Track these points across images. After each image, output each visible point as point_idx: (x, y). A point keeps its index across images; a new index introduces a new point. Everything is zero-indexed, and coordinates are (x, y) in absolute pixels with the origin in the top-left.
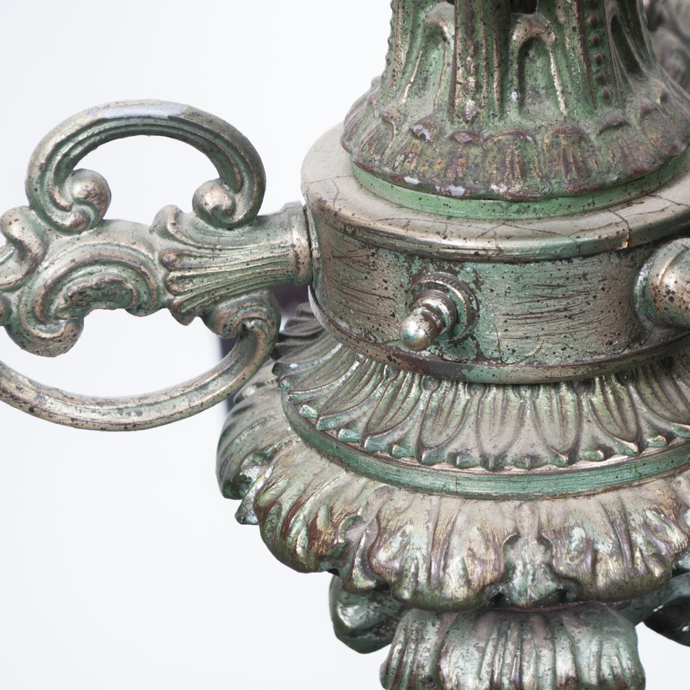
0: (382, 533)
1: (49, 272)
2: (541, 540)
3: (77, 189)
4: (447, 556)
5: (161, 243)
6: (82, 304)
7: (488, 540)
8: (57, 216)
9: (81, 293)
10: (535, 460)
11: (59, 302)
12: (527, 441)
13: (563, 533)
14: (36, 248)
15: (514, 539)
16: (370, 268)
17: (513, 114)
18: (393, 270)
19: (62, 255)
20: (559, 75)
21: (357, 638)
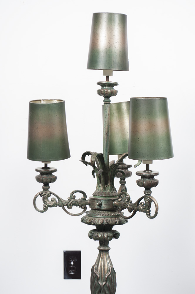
0: (94, 220)
1: (71, 202)
2: (106, 220)
3: (74, 196)
4: (99, 221)
5: (79, 201)
6: (73, 205)
7: (102, 220)
8: (72, 198)
9: (73, 203)
10: (106, 215)
11: (71, 204)
12: (105, 214)
13: (108, 220)
14: (70, 200)
15: (104, 220)
16: (94, 202)
17: (105, 191)
18: (96, 201)
19: (72, 200)
20: (108, 189)
21: (91, 237)
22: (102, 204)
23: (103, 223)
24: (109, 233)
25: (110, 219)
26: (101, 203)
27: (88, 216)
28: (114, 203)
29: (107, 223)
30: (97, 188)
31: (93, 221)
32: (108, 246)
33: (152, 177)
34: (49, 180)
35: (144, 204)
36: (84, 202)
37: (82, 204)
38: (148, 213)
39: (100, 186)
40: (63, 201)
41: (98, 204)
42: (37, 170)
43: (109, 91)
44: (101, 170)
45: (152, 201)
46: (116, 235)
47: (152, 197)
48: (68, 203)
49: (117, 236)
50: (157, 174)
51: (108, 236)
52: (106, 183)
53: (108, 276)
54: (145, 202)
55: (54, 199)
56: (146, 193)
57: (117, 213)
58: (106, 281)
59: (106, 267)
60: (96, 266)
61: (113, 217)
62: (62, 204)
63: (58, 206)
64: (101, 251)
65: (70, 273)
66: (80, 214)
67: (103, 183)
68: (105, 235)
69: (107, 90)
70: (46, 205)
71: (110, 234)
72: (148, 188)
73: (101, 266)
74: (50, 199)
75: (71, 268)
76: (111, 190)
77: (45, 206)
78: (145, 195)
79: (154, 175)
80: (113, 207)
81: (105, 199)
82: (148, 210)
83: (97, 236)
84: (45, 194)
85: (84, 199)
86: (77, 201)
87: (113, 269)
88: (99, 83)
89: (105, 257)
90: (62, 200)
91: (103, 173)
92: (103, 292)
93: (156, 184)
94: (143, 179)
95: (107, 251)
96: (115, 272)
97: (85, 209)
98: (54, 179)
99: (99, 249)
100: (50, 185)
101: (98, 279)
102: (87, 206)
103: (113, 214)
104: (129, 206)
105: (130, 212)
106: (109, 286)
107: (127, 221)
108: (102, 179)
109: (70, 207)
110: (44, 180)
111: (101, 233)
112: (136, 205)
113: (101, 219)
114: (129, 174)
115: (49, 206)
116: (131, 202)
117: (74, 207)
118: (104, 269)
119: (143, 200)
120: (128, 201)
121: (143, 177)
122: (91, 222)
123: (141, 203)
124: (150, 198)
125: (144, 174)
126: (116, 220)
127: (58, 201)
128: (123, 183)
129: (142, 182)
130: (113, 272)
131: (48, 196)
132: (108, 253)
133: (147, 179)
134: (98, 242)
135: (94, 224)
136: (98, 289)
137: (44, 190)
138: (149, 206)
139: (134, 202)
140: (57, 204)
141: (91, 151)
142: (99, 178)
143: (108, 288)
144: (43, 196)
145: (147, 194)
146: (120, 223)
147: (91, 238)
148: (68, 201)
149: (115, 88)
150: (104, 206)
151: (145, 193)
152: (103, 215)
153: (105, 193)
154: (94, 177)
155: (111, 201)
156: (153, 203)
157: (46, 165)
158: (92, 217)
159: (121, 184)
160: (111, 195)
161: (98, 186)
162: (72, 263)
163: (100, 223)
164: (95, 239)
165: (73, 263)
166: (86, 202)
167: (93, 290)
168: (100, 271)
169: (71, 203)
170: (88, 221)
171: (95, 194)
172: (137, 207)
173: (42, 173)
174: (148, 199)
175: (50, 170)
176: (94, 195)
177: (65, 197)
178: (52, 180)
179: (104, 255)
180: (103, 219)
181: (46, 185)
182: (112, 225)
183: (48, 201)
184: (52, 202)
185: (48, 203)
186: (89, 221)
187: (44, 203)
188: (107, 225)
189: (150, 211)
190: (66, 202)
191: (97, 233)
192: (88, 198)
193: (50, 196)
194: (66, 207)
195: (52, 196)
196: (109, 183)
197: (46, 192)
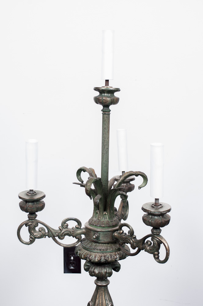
0: (90, 255)
1: (62, 232)
2: (104, 256)
3: (66, 225)
4: (96, 257)
5: (72, 230)
6: (65, 235)
7: (99, 256)
8: (64, 227)
9: (65, 234)
10: (104, 250)
11: (63, 235)
12: (103, 248)
13: (106, 256)
14: (62, 230)
15: (102, 256)
16: (91, 232)
17: (103, 220)
19: (64, 230)
20: (107, 217)
21: (86, 270)
22: (99, 237)
23: (101, 260)
24: (108, 269)
25: (108, 254)
26: (99, 234)
27: (84, 249)
28: (114, 235)
29: (105, 260)
30: (93, 214)
31: (88, 256)
33: (163, 215)
34: (35, 209)
35: (151, 244)
36: (79, 231)
37: (76, 234)
38: (156, 256)
39: (97, 213)
40: (53, 231)
43: (109, 99)
44: (99, 196)
47: (162, 238)
48: (59, 233)
49: (118, 269)
50: (169, 211)
51: (106, 273)
52: (104, 210)
54: (152, 242)
55: (42, 229)
56: (154, 232)
60: (93, 303)
61: (113, 251)
62: (52, 235)
63: (47, 237)
64: (98, 287)
65: (70, 267)
67: (100, 209)
68: (104, 270)
69: (107, 98)
72: (157, 227)
73: (98, 304)
74: (37, 229)
75: (71, 263)
76: (110, 218)
77: (32, 238)
78: (152, 233)
80: (113, 239)
81: (103, 230)
82: (156, 253)
83: (94, 272)
84: (31, 224)
85: (79, 228)
86: (69, 231)
88: (96, 89)
89: (103, 293)
90: (51, 230)
93: (167, 223)
95: (106, 286)
97: (79, 239)
98: (42, 208)
99: (95, 283)
104: (132, 241)
105: (134, 248)
108: (100, 206)
109: (61, 237)
110: (29, 210)
112: (141, 243)
115: (36, 238)
116: (135, 238)
117: (66, 237)
119: (149, 239)
120: (131, 236)
121: (151, 214)
122: (86, 258)
123: (147, 242)
124: (159, 239)
126: (116, 255)
127: (47, 231)
129: (150, 221)
131: (35, 226)
132: (107, 289)
133: (156, 217)
134: (94, 278)
137: (29, 219)
138: (158, 247)
140: (46, 234)
141: (88, 167)
144: (29, 226)
145: (155, 233)
148: (59, 231)
149: (116, 94)
150: (102, 239)
151: (152, 231)
153: (103, 223)
154: (91, 198)
155: (111, 232)
156: (162, 245)
158: (87, 250)
160: (110, 224)
161: (95, 212)
162: (72, 258)
164: (91, 275)
166: (81, 231)
171: (92, 222)
172: (142, 245)
174: (156, 240)
176: (90, 223)
177: (56, 226)
178: (38, 209)
179: (102, 290)
180: (101, 254)
181: (32, 213)
183: (35, 232)
184: (40, 233)
185: (35, 234)
186: (84, 256)
187: (31, 234)
188: (106, 262)
189: (159, 253)
190: (56, 232)
191: (94, 268)
192: (83, 227)
193: (37, 226)
194: (57, 238)
195: (40, 226)
196: (108, 210)
197: (32, 222)
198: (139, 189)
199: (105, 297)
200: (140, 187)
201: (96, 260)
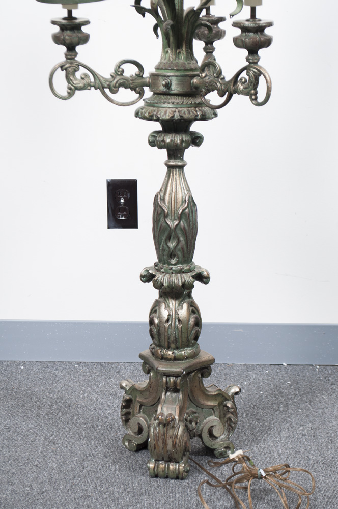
0: (158, 112)
1: (116, 80)
2: (179, 112)
3: (120, 70)
4: (166, 113)
6: (120, 86)
7: (172, 111)
8: (118, 73)
9: (120, 83)
10: (178, 103)
12: (177, 101)
13: (182, 111)
14: (115, 76)
15: (175, 112)
16: (158, 79)
17: (177, 61)
18: (161, 79)
19: (118, 78)
20: (183, 56)
21: (152, 144)
22: (171, 84)
23: (173, 116)
24: (184, 136)
25: (185, 110)
26: (170, 81)
27: (148, 106)
28: (193, 82)
29: (181, 116)
31: (155, 113)
32: (182, 159)
33: (260, 29)
34: (76, 40)
35: (246, 81)
36: (139, 81)
37: (136, 85)
38: (253, 97)
39: (167, 52)
40: (101, 79)
41: (164, 83)
42: (54, 23)
44: (170, 22)
45: (260, 73)
46: (197, 140)
47: (261, 67)
48: (111, 82)
49: (199, 141)
50: (270, 25)
51: (182, 141)
52: (178, 46)
53: (183, 210)
54: (247, 78)
55: (86, 75)
56: (250, 59)
57: (198, 100)
58: (180, 219)
59: (180, 196)
60: (162, 194)
61: (191, 105)
62: (100, 85)
63: (93, 88)
64: (170, 168)
66: (133, 103)
67: (172, 45)
68: (178, 139)
70: (73, 87)
71: (186, 138)
72: (253, 51)
73: (171, 194)
74: (78, 75)
75: (120, 210)
76: (187, 58)
77: (70, 89)
78: (248, 63)
79: (265, 27)
80: (192, 89)
81: (177, 74)
82: (253, 92)
83: (163, 141)
84: (70, 66)
85: (140, 76)
86: (127, 79)
87: (191, 199)
89: (178, 178)
90: (99, 77)
91: (172, 26)
92: (174, 238)
93: (267, 43)
94: (244, 34)
95: (181, 168)
96: (195, 204)
97: (141, 93)
98: (85, 39)
99: (166, 165)
100: (78, 49)
101: (166, 216)
102: (145, 88)
103: (192, 101)
104: (219, 85)
105: (222, 95)
106: (184, 228)
107: (216, 115)
108: (171, 39)
109: (114, 90)
110: (67, 39)
111: (170, 135)
112: (233, 82)
113: (169, 110)
114: (220, 35)
115: (77, 89)
116: (224, 79)
117: (122, 89)
118: (176, 199)
119: (244, 75)
120: (218, 77)
121: (245, 29)
122: (152, 116)
123: (241, 79)
124: (257, 69)
125: (247, 24)
126: (196, 111)
127: (92, 80)
128: (209, 50)
129: (243, 39)
130: (192, 204)
131: (74, 69)
132: (183, 172)
133: (252, 34)
134: (164, 152)
135: (157, 120)
136: (167, 233)
137: (67, 58)
138: (255, 83)
139: (227, 79)
140: (92, 84)
142: (166, 36)
143: (184, 231)
144: (66, 69)
145: (251, 61)
146: (204, 118)
147: (153, 146)
148: (112, 80)
150: (175, 88)
151: (248, 59)
152: (173, 103)
153: (177, 65)
154: (158, 36)
155: (189, 78)
156: (261, 78)
157: (70, 12)
158: (154, 107)
159: (207, 53)
160: (188, 66)
161: (165, 52)
162: (122, 201)
163: (167, 117)
164: (160, 147)
165: (124, 200)
166: (144, 80)
167: (157, 234)
168: (170, 202)
169: (118, 82)
170: (147, 115)
171: (159, 65)
172: (233, 86)
173: (63, 28)
174: (253, 71)
175: (77, 21)
176: (157, 68)
177: (106, 72)
178: (81, 40)
179: (176, 173)
180: (174, 110)
181: (71, 48)
182: (189, 122)
183: (76, 79)
184: (82, 81)
185: (75, 82)
186: (149, 113)
187: (69, 83)
188: (180, 120)
189: (256, 93)
190: (106, 80)
191: (163, 135)
192: (146, 75)
193: (79, 69)
194: (107, 91)
195: (82, 70)
196: (184, 47)
197: (71, 63)
198: (230, 18)
199: (180, 183)
200: (233, 14)
201: (168, 118)
